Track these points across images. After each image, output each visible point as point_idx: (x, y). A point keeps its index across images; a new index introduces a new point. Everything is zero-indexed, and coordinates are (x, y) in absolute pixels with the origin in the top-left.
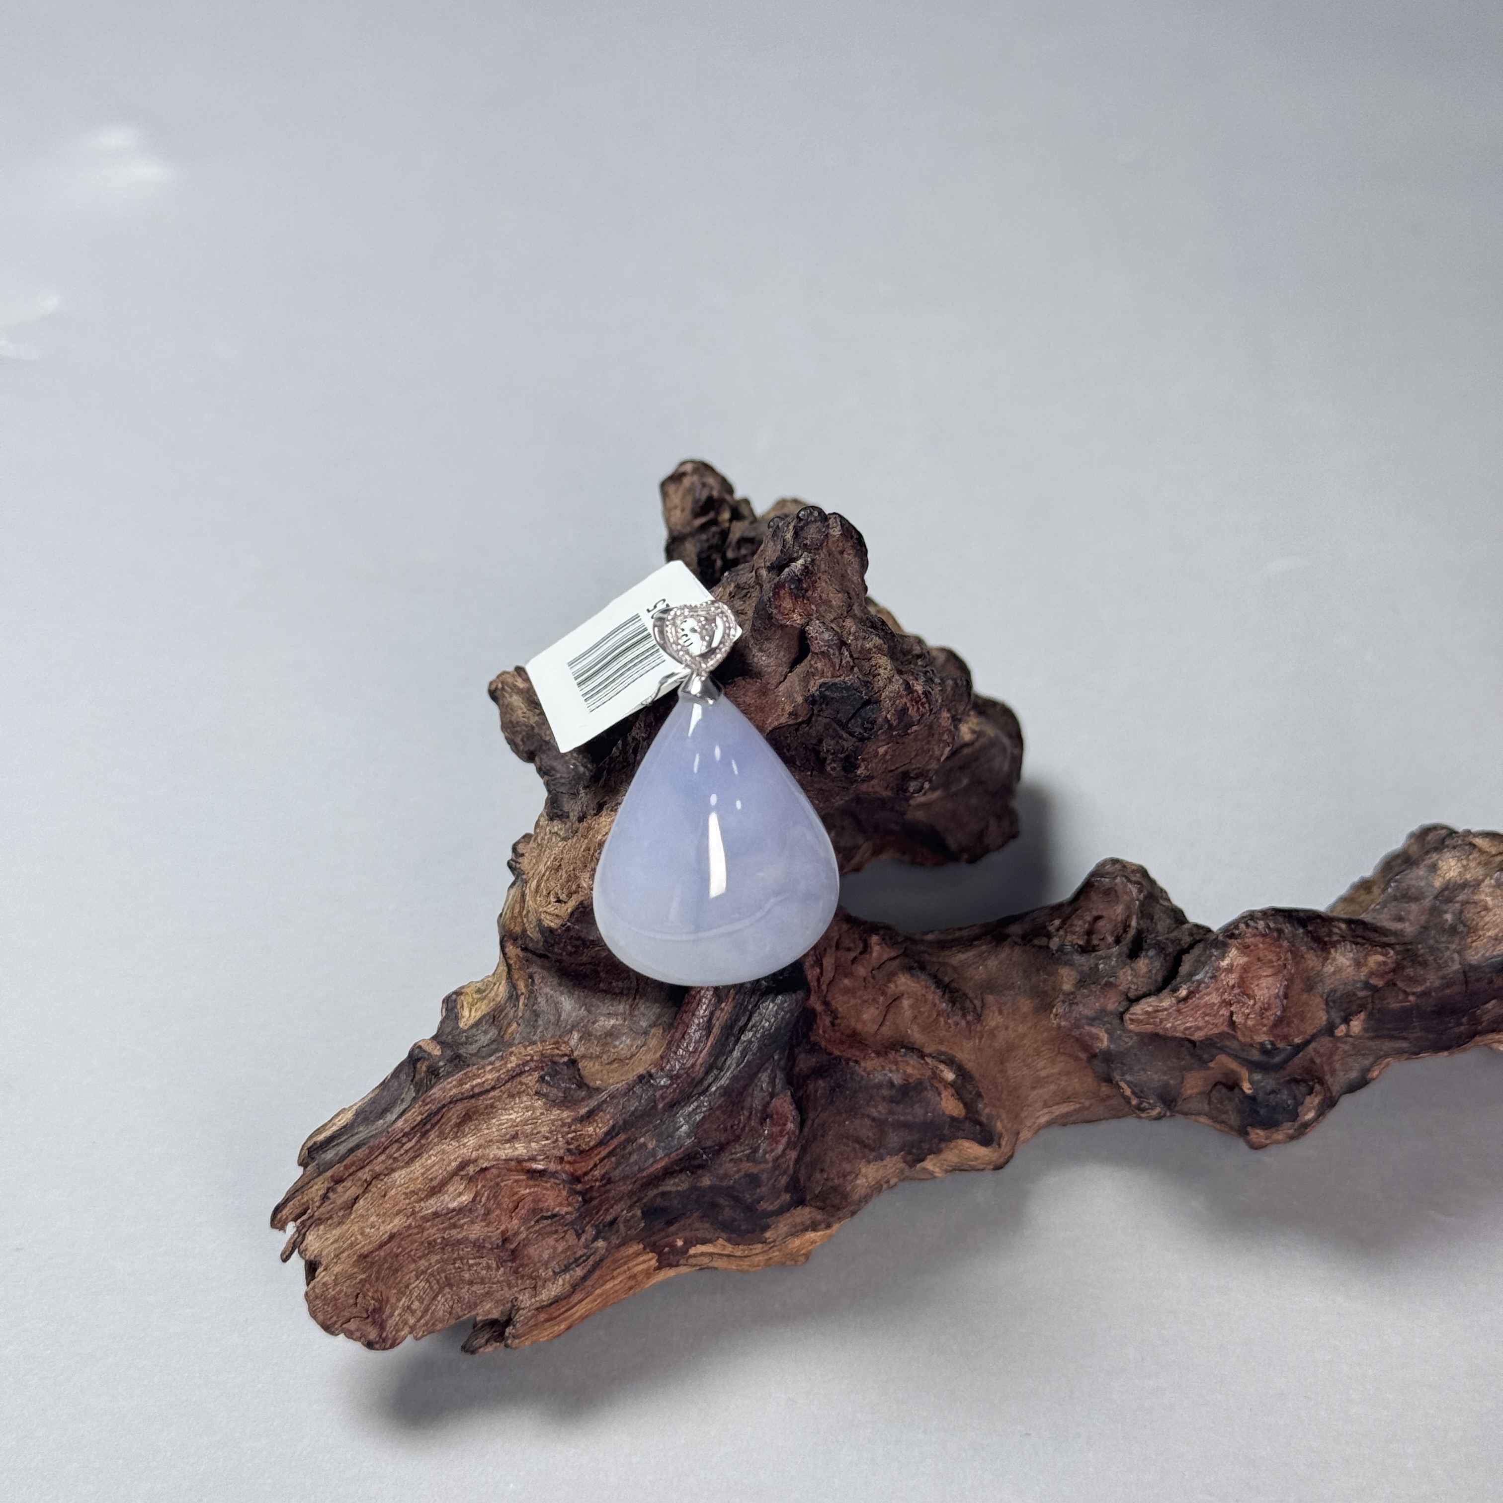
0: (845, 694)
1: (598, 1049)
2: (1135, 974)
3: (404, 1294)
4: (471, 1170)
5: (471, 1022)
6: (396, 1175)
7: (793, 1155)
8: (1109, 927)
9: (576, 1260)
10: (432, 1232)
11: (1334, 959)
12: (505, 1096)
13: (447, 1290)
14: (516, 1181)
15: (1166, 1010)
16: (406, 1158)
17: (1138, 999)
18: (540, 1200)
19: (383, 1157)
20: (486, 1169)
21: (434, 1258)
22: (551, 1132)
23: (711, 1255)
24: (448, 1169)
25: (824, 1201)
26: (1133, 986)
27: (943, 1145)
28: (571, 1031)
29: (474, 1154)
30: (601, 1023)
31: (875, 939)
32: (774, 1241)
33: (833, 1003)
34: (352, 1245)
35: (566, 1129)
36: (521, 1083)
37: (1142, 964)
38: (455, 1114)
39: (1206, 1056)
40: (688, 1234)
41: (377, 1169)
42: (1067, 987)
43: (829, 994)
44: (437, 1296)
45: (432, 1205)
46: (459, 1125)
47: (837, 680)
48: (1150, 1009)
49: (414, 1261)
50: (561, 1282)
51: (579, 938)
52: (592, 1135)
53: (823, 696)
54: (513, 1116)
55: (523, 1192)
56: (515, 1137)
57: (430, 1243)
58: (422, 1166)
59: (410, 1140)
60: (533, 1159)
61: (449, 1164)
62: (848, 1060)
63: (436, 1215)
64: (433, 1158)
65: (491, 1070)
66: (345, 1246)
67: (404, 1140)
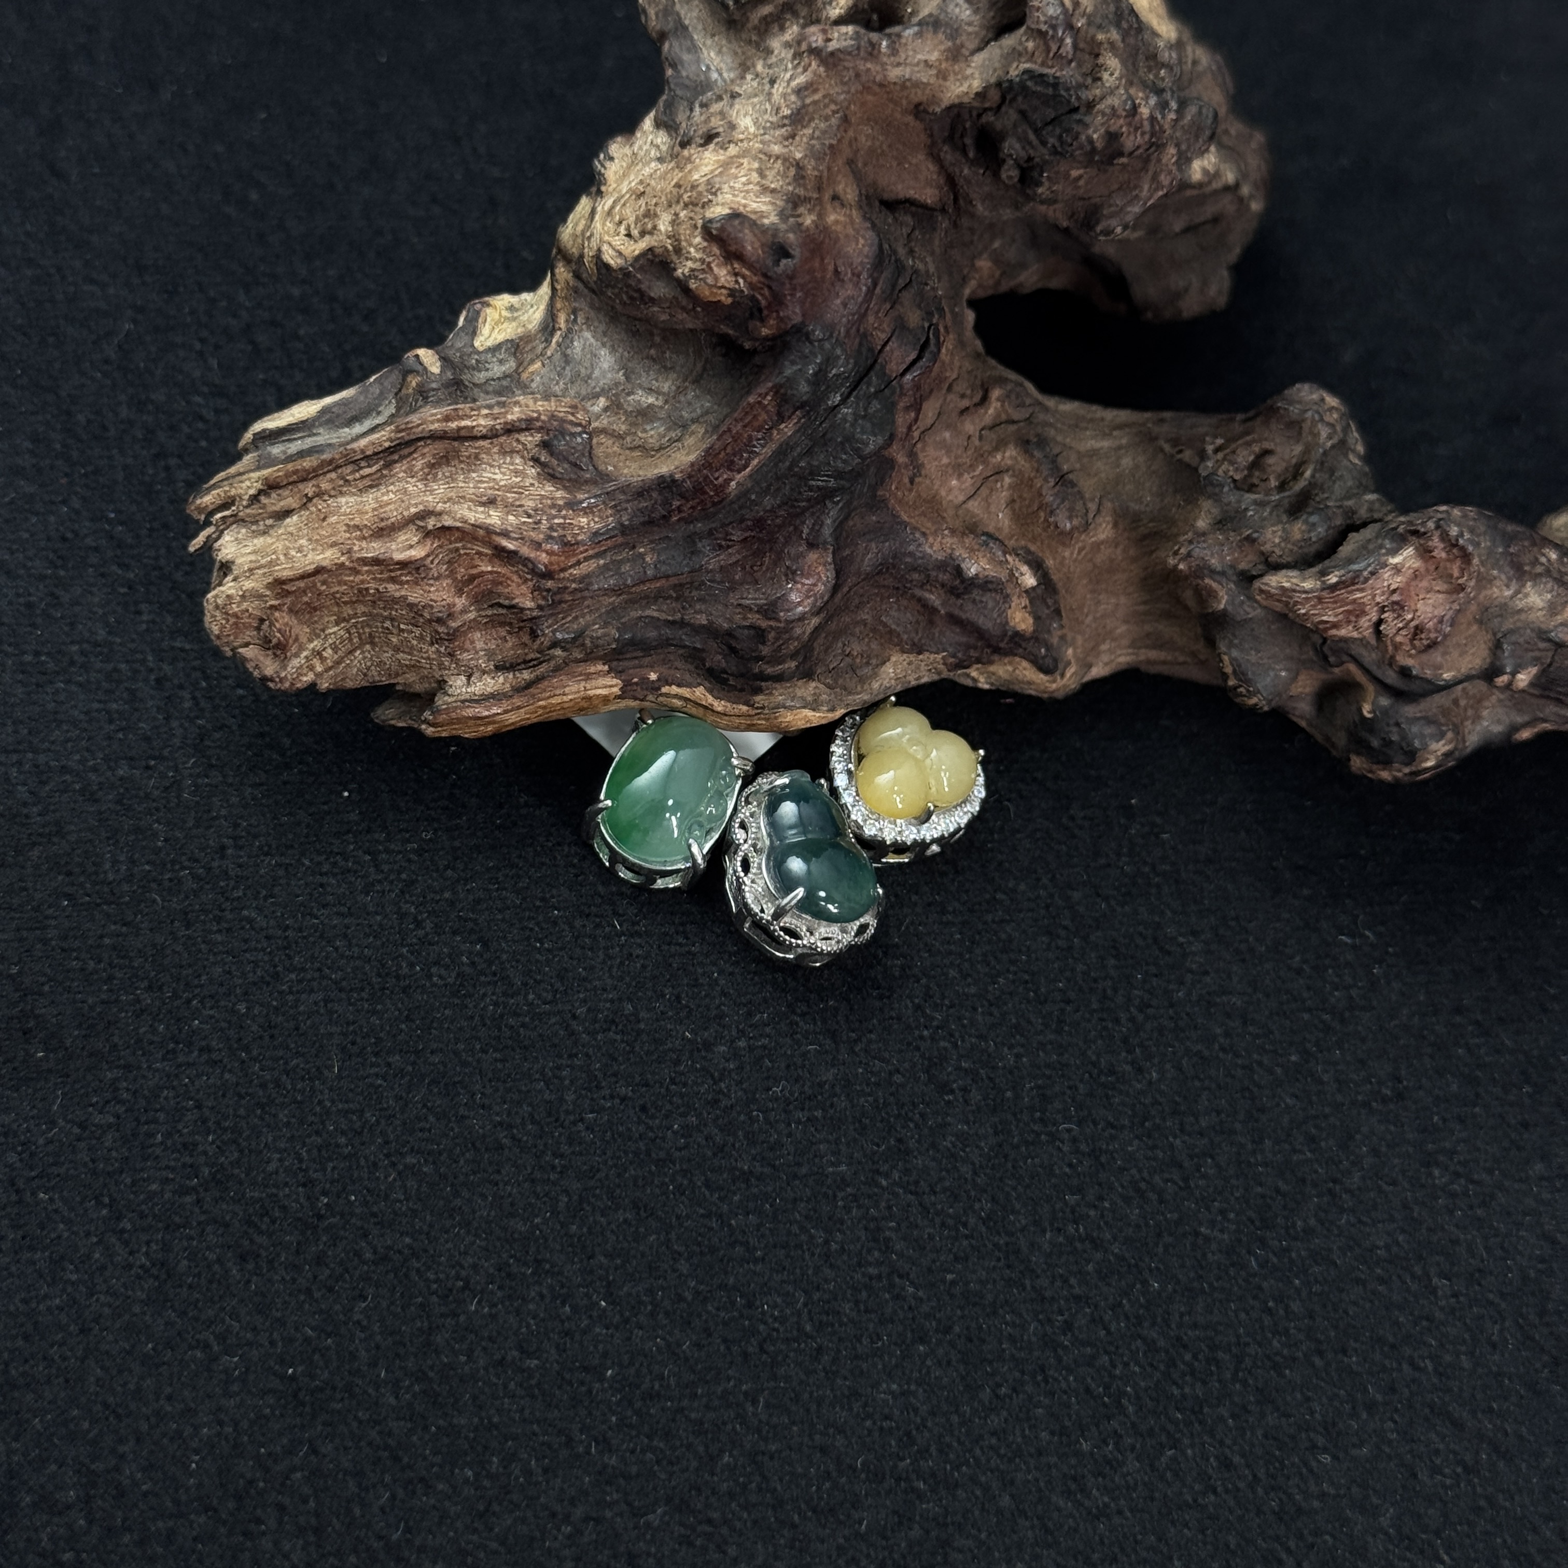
0: (1050, 91)
1: (623, 427)
2: (1285, 539)
3: (318, 636)
4: (431, 523)
5: (489, 343)
6: (343, 500)
7: (815, 621)
8: (1279, 469)
9: (525, 662)
10: (368, 580)
11: (1527, 595)
12: (495, 450)
13: (368, 647)
14: (479, 553)
15: (1306, 592)
16: (361, 485)
17: (1277, 567)
18: (501, 583)
19: (333, 475)
20: (449, 528)
21: (361, 609)
22: (536, 510)
23: (686, 700)
24: (406, 513)
25: (836, 681)
26: (1278, 552)
27: (996, 657)
28: (596, 396)
29: (440, 507)
30: (637, 397)
31: (996, 393)
32: (763, 708)
33: (921, 456)
34: (271, 563)
35: (554, 512)
36: (518, 441)
37: (1298, 529)
38: (429, 451)
39: (1332, 659)
40: (664, 670)
41: (325, 486)
42: (1201, 524)
43: (919, 445)
44: (354, 650)
45: (374, 549)
46: (432, 466)
47: (1046, 71)
48: (1287, 585)
49: (338, 604)
50: (501, 680)
51: (639, 291)
52: (581, 528)
53: (1023, 87)
54: (498, 477)
55: (484, 569)
56: (491, 502)
57: (360, 591)
58: (376, 500)
59: (369, 466)
60: (505, 534)
61: (408, 508)
62: (915, 529)
63: (376, 561)
64: (392, 496)
65: (486, 416)
66: (263, 561)
67: (363, 464)
